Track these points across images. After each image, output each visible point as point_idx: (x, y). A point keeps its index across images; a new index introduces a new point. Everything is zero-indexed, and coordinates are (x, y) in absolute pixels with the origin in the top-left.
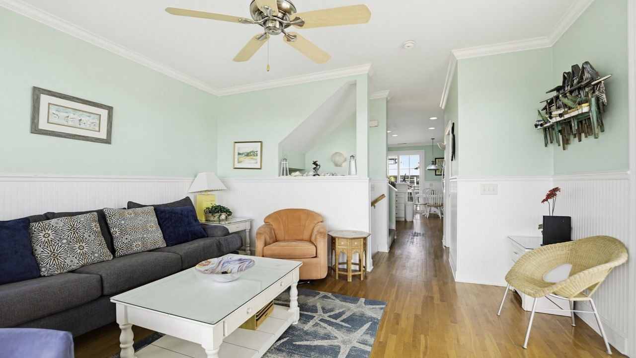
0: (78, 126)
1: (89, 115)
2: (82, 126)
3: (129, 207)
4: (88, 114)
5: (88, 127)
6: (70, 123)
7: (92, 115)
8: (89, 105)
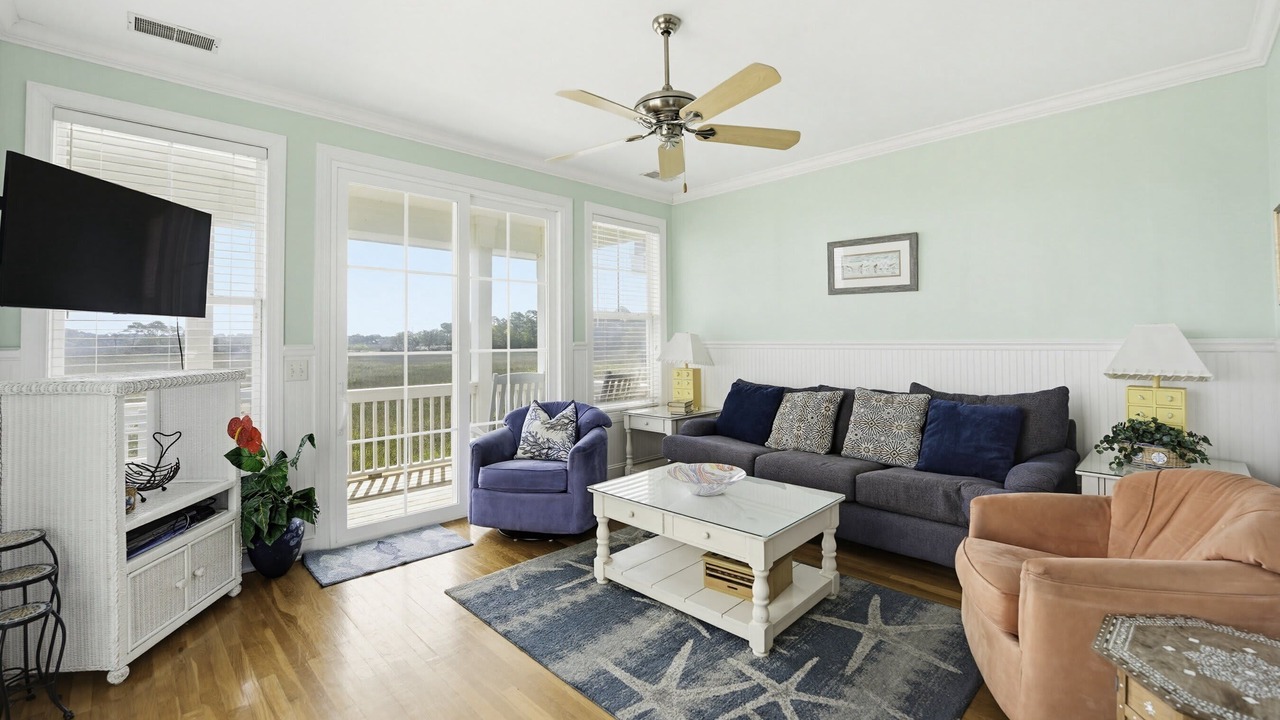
0: (874, 274)
1: (886, 255)
2: (879, 273)
3: (911, 392)
4: (882, 255)
5: (885, 273)
6: (865, 273)
7: (890, 255)
8: (889, 241)
